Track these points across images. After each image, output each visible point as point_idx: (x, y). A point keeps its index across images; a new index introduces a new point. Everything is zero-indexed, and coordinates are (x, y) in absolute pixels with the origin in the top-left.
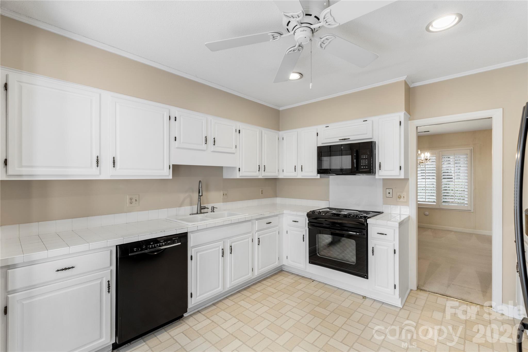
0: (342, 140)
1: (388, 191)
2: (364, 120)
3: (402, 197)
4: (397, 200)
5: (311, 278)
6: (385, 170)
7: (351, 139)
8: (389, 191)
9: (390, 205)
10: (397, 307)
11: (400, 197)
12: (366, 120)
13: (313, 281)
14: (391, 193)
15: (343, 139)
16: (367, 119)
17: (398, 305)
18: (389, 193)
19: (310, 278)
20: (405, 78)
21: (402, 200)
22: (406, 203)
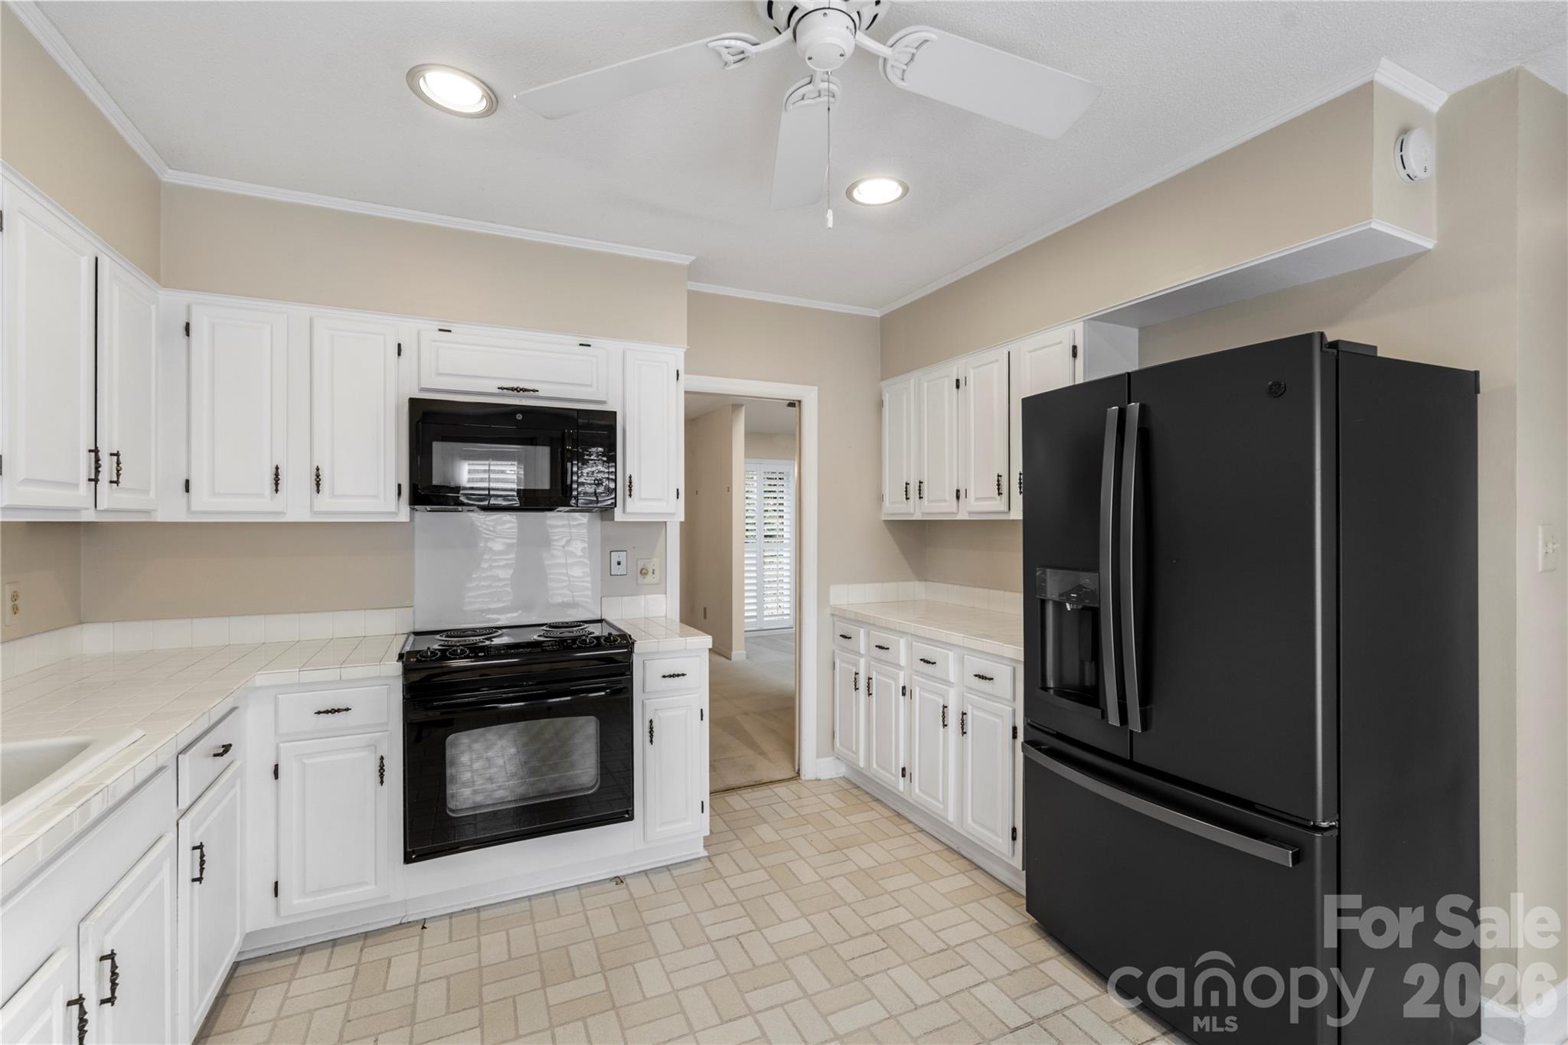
0: (507, 389)
1: (615, 557)
2: (582, 343)
3: (651, 572)
4: (637, 579)
5: (404, 921)
6: (641, 499)
7: (540, 394)
8: (619, 557)
9: (622, 596)
10: (699, 859)
11: (643, 572)
12: (588, 343)
13: (424, 928)
14: (623, 563)
15: (513, 389)
16: (589, 339)
17: (698, 853)
18: (619, 563)
19: (398, 922)
20: (691, 261)
21: (649, 578)
22: (661, 587)
